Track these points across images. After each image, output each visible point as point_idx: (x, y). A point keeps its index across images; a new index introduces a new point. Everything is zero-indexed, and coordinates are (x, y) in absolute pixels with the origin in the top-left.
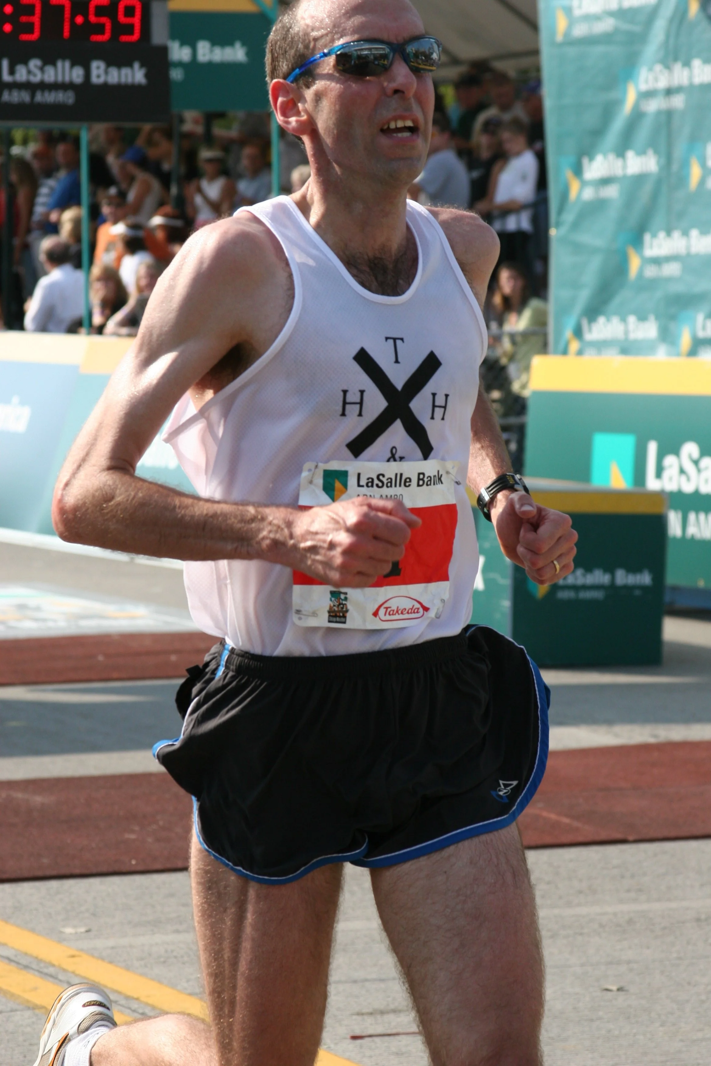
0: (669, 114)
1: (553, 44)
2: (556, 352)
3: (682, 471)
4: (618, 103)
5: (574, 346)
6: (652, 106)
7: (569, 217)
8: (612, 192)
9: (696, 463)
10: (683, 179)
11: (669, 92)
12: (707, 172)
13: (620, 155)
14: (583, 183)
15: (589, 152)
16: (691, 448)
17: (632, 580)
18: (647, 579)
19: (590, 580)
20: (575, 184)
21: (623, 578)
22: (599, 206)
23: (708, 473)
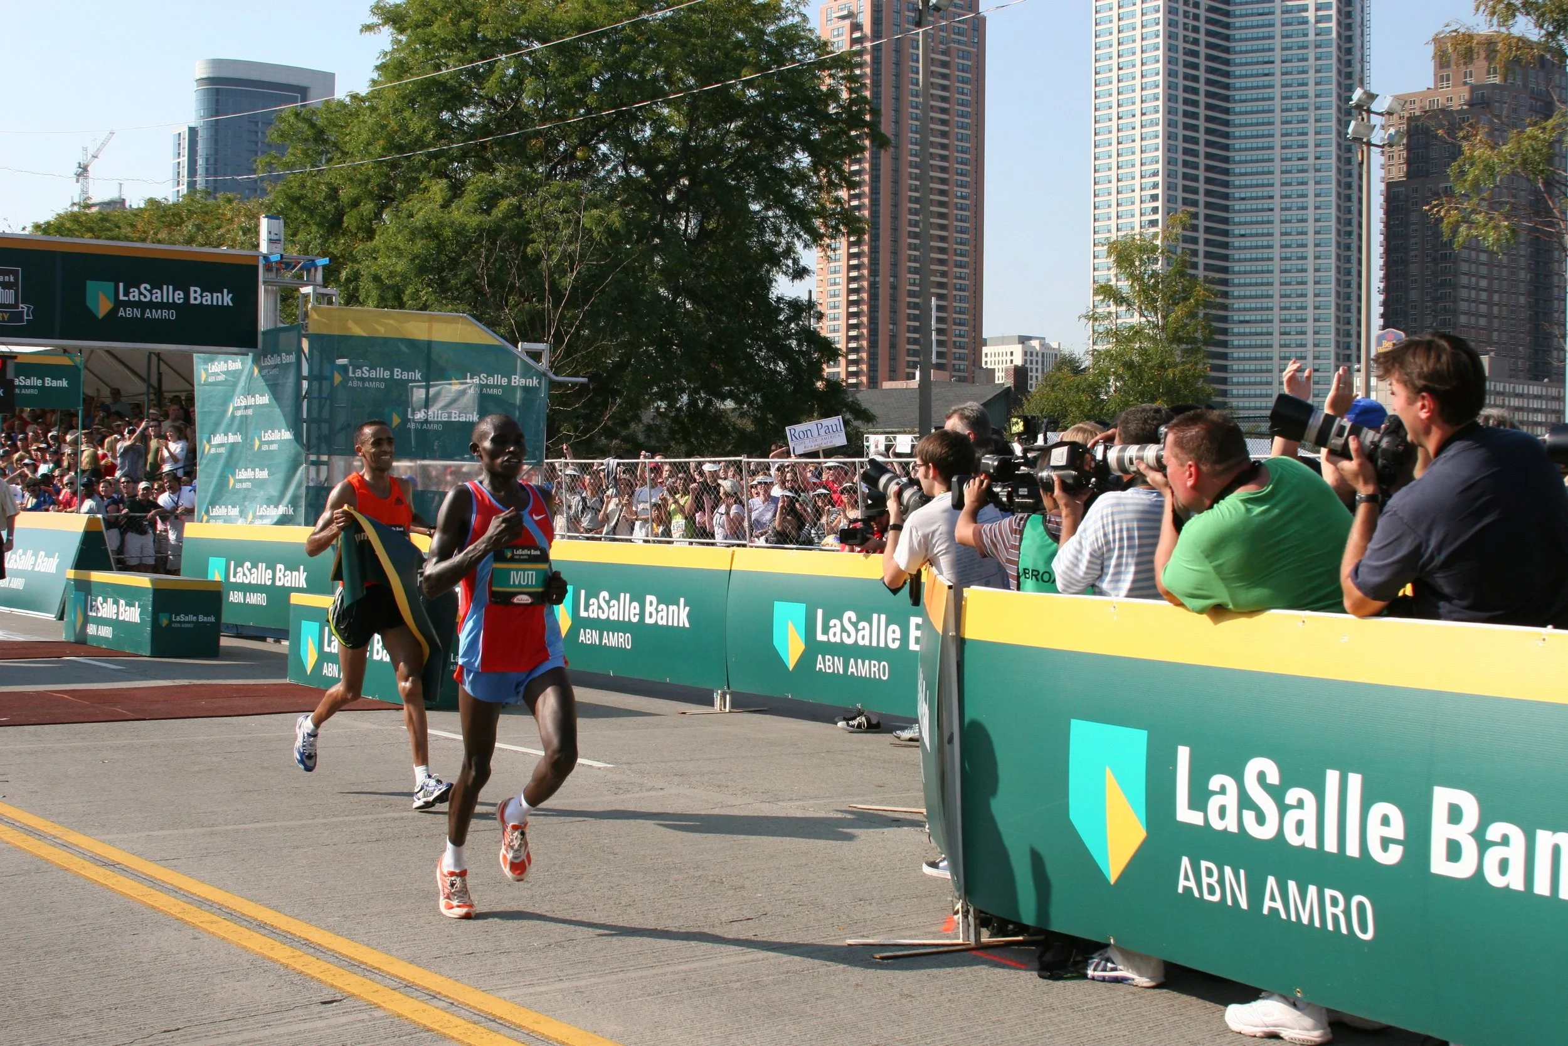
0: (246, 417)
1: (200, 384)
3: (244, 574)
4: (225, 412)
5: (205, 518)
6: (239, 413)
7: (204, 461)
8: (222, 450)
9: (250, 570)
10: (252, 446)
11: (246, 407)
12: (262, 443)
13: (226, 434)
14: (211, 446)
15: (213, 432)
16: (248, 564)
17: (206, 619)
18: (212, 619)
19: (187, 619)
20: (207, 447)
21: (201, 618)
22: (217, 456)
23: (255, 575)
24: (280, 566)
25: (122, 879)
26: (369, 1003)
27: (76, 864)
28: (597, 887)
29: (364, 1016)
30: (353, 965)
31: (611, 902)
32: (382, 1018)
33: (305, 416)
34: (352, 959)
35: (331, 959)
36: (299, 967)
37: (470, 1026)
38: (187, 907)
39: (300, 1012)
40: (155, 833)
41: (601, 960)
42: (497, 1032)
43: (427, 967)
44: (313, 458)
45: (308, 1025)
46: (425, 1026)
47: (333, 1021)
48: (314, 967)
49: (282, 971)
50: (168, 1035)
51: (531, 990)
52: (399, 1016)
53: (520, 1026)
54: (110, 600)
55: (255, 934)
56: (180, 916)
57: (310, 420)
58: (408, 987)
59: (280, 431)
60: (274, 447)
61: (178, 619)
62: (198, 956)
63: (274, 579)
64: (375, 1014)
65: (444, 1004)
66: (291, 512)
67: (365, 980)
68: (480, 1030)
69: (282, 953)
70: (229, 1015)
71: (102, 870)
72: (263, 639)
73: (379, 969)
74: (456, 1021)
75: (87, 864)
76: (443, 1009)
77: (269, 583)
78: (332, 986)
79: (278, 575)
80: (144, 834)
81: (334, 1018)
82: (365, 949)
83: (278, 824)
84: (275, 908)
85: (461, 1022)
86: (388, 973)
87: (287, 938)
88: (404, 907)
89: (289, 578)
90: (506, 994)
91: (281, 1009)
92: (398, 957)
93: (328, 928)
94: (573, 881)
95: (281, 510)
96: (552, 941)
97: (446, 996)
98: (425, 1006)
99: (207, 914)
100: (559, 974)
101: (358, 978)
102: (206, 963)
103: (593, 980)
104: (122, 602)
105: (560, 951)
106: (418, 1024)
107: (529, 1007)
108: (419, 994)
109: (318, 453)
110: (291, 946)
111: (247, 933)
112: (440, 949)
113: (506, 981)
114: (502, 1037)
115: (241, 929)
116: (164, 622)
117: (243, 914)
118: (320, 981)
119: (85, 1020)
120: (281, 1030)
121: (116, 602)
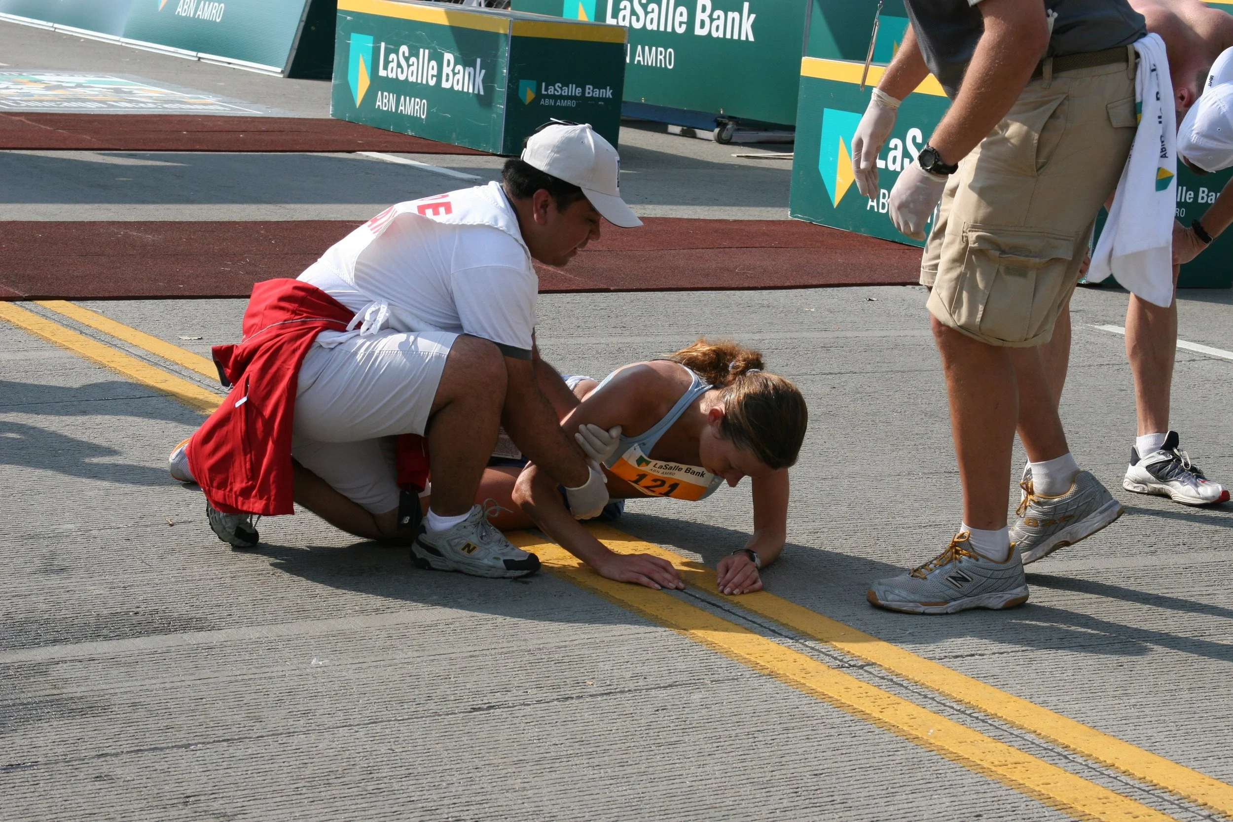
3: (633, 13)
9: (644, 5)
17: (597, 93)
18: (608, 93)
19: (565, 92)
21: (590, 91)
23: (655, 16)
54: (424, 53)
61: (551, 91)
63: (690, 23)
72: (659, 127)
77: (680, 30)
79: (700, 16)
104: (448, 56)
116: (528, 95)
121: (437, 57)
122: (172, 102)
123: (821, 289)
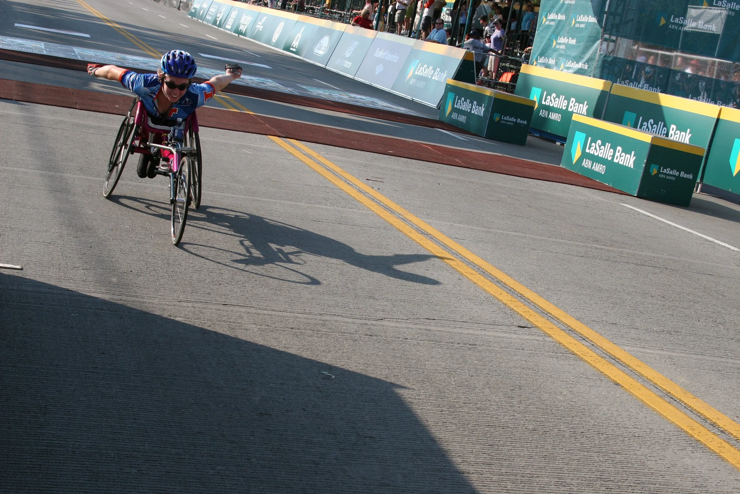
0: (571, 5)
2: (530, 64)
3: (551, 101)
5: (535, 63)
6: (567, 2)
7: (541, 29)
8: (553, 23)
9: (555, 98)
10: (570, 23)
12: (576, 22)
13: (557, 14)
14: (547, 20)
15: (550, 12)
16: (554, 95)
17: (521, 122)
18: (525, 122)
19: (510, 119)
20: (544, 20)
21: (519, 121)
22: (549, 26)
23: (557, 102)
24: (573, 99)
25: (429, 241)
26: (545, 333)
27: (406, 229)
28: (705, 310)
29: (541, 339)
30: (544, 313)
31: (711, 319)
32: (550, 342)
33: (606, 10)
34: (544, 310)
35: (532, 307)
36: (512, 306)
37: (599, 358)
38: (461, 263)
39: (504, 328)
40: (456, 225)
41: (691, 346)
42: (613, 365)
43: (586, 324)
44: (607, 36)
45: (507, 335)
46: (573, 351)
47: (521, 337)
48: (521, 308)
49: (502, 306)
50: (428, 321)
51: (642, 350)
52: (560, 343)
53: (628, 366)
54: (468, 101)
55: (493, 285)
56: (455, 267)
57: (609, 13)
58: (571, 331)
59: (588, 16)
60: (582, 26)
61: (505, 118)
62: (458, 288)
63: (567, 106)
64: (547, 339)
65: (587, 344)
66: (586, 67)
67: (547, 321)
68: (604, 361)
69: (505, 298)
70: (465, 319)
71: (420, 236)
72: (554, 142)
73: (558, 318)
74: (591, 353)
75: (413, 231)
76: (587, 346)
77: (564, 108)
78: (528, 320)
79: (571, 104)
80: (449, 224)
81: (523, 335)
82: (553, 307)
83: (527, 236)
84: (510, 276)
85: (595, 355)
86: (562, 322)
87: (511, 291)
88: (584, 292)
89: (577, 107)
90: (626, 348)
91: (494, 324)
92: (571, 315)
93: (537, 292)
94: (691, 303)
95: (580, 65)
96: (666, 330)
97: (591, 341)
98: (576, 342)
99: (470, 269)
100: (663, 346)
101: (544, 320)
102: (461, 292)
103: (682, 355)
105: (668, 336)
106: (569, 350)
107: (638, 358)
108: (576, 335)
109: (610, 35)
110: (512, 296)
111: (489, 283)
112: (598, 317)
113: (629, 342)
114: (615, 368)
115: (486, 281)
116: (497, 119)
117: (490, 274)
118: (521, 316)
119: (386, 303)
120: (491, 334)
121: (472, 102)
122: (388, 107)
123: (542, 181)
